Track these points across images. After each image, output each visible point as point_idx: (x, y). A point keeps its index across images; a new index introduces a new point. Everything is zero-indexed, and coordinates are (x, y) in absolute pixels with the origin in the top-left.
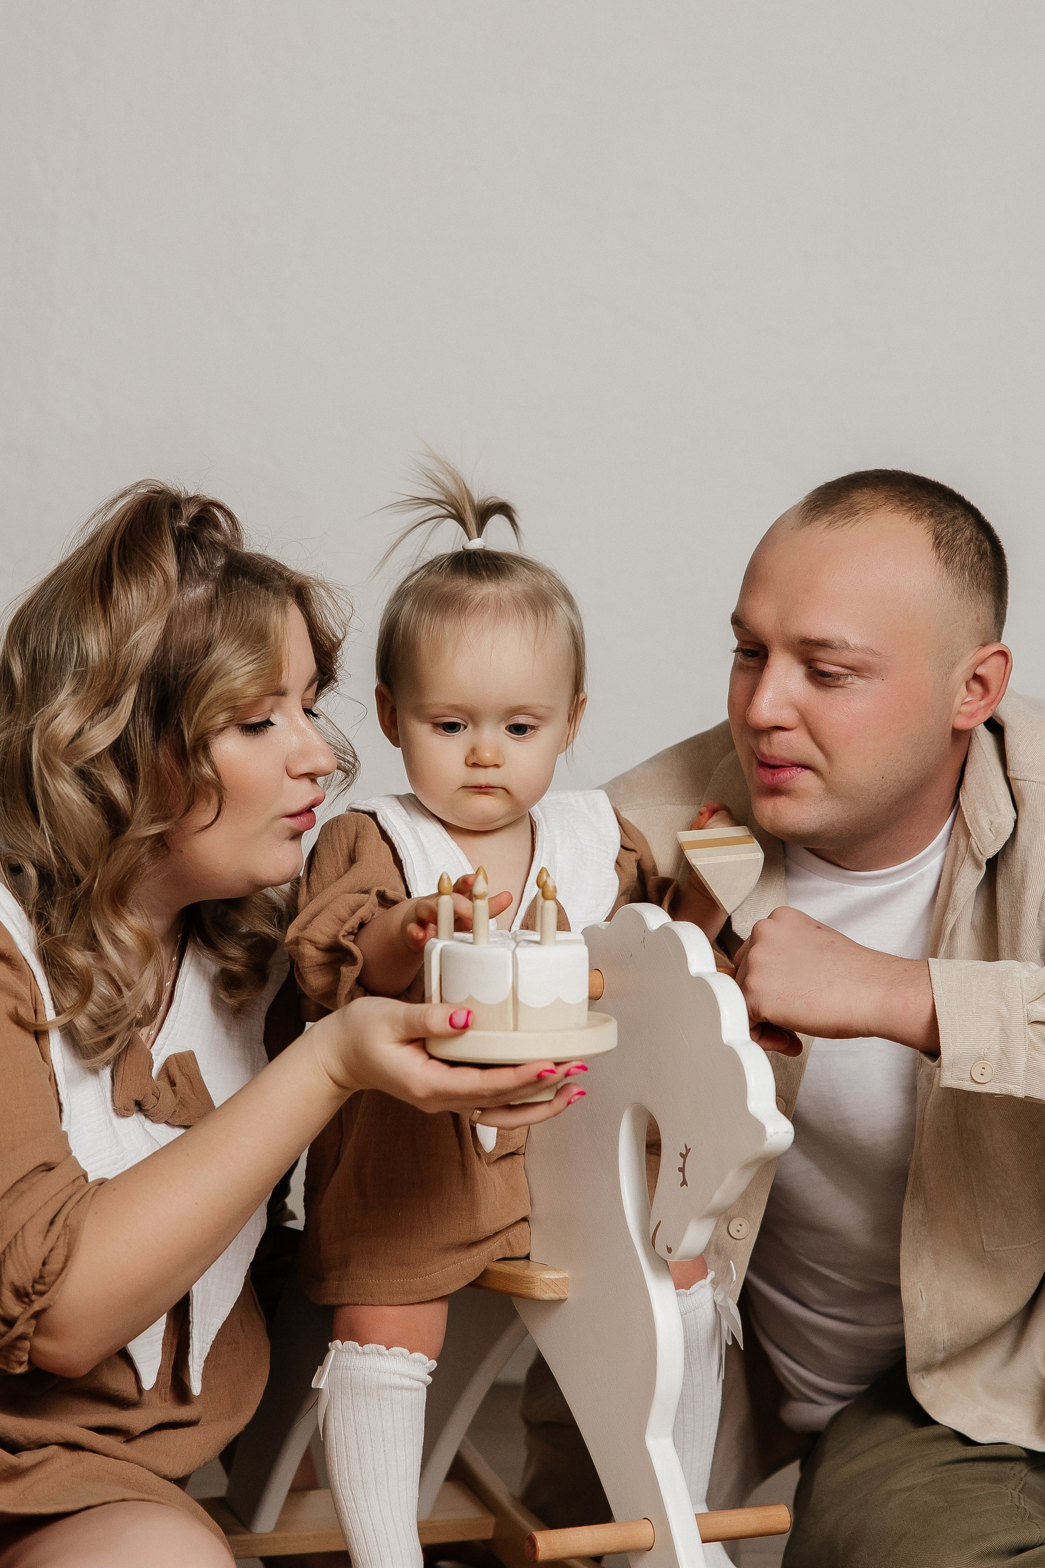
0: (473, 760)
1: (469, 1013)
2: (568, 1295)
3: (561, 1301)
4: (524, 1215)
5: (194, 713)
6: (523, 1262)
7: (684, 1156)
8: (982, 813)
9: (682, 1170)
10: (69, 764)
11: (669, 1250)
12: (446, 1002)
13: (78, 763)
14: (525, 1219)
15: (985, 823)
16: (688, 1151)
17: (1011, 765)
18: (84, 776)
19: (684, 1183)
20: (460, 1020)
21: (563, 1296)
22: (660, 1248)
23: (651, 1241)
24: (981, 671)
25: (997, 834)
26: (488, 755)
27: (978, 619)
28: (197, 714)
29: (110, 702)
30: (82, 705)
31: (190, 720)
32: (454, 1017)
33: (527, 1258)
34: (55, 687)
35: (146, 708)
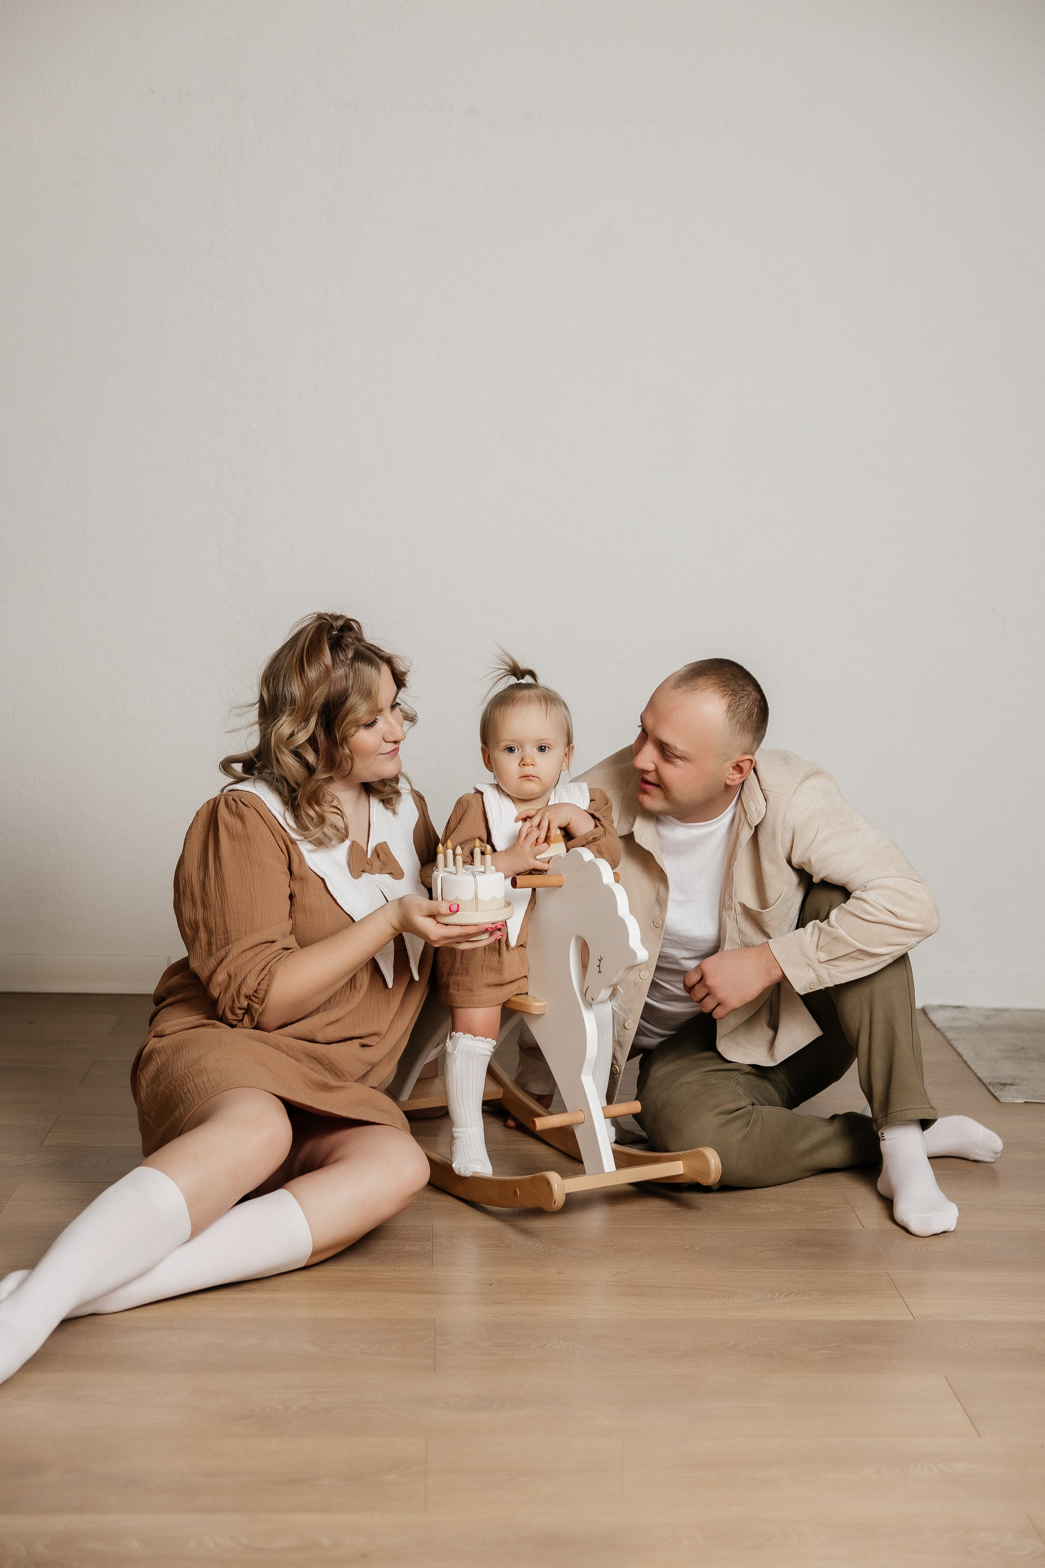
0: (522, 763)
1: (458, 905)
2: (546, 1012)
3: (543, 1014)
4: (526, 975)
5: (341, 727)
6: (525, 996)
7: (600, 961)
8: (751, 803)
9: (599, 966)
10: (287, 749)
11: (593, 999)
12: (445, 900)
13: (292, 747)
14: (526, 977)
15: (753, 808)
16: (602, 959)
17: (762, 783)
18: (297, 754)
19: (600, 972)
20: (454, 908)
21: (543, 1013)
22: (589, 998)
23: (584, 994)
24: (741, 764)
25: (759, 814)
26: (529, 761)
27: (741, 744)
28: (342, 728)
29: (307, 720)
30: (294, 721)
31: (339, 730)
32: (451, 907)
33: (527, 993)
34: (282, 712)
35: (322, 724)
